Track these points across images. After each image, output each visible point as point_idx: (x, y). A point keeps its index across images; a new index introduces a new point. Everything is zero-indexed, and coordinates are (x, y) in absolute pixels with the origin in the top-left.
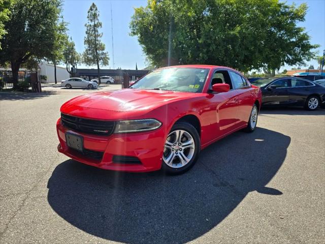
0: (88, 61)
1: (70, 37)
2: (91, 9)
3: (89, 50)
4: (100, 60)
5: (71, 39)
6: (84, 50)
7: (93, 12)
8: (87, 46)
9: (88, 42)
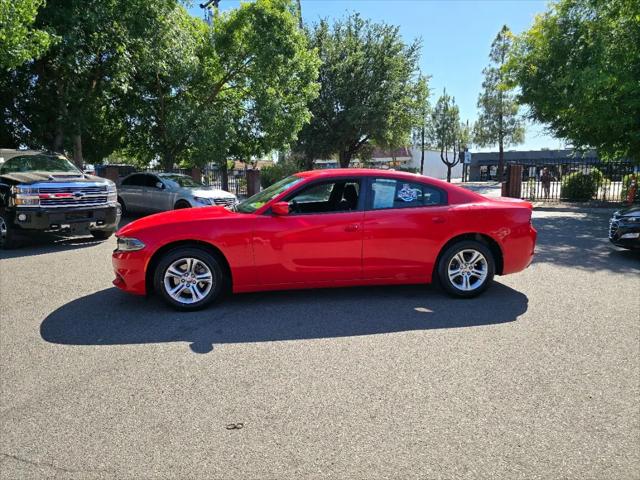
0: (482, 139)
1: (451, 98)
2: (499, 38)
3: (486, 117)
4: (506, 134)
5: (454, 101)
6: (476, 119)
7: (502, 43)
8: (482, 111)
9: (486, 101)
